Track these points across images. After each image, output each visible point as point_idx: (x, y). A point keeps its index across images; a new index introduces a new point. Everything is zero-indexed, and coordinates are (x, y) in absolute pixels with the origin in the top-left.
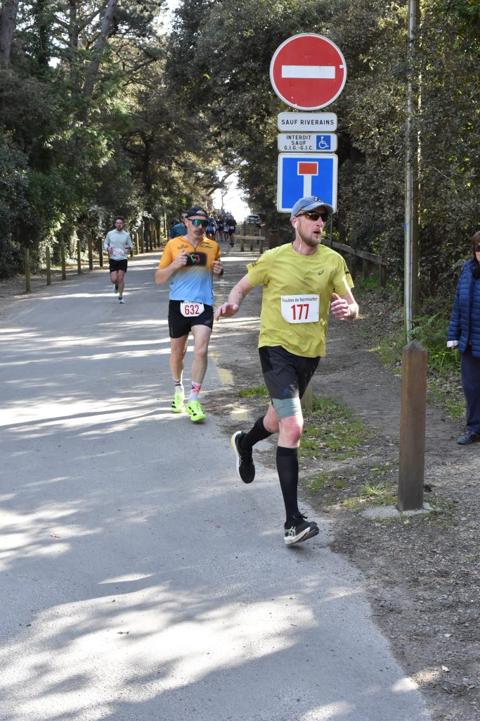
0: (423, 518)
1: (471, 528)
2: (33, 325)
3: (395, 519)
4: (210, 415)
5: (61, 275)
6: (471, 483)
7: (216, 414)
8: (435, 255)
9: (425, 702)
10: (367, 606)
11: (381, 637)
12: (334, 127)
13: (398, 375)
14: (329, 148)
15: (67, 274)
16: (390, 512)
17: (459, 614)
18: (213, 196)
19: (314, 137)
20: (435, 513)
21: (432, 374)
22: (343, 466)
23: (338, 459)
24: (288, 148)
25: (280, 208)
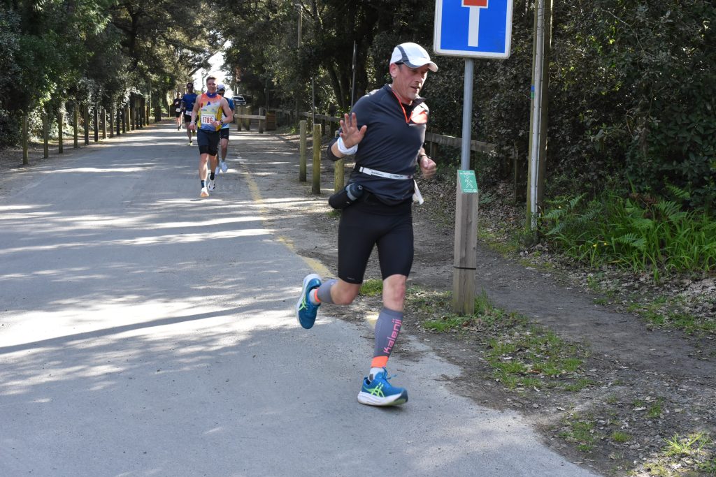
2: (45, 201)
5: (58, 148)
13: (531, 268)
15: (64, 148)
18: (193, 76)
21: (577, 268)
22: (588, 403)
23: (569, 390)
25: (437, 48)
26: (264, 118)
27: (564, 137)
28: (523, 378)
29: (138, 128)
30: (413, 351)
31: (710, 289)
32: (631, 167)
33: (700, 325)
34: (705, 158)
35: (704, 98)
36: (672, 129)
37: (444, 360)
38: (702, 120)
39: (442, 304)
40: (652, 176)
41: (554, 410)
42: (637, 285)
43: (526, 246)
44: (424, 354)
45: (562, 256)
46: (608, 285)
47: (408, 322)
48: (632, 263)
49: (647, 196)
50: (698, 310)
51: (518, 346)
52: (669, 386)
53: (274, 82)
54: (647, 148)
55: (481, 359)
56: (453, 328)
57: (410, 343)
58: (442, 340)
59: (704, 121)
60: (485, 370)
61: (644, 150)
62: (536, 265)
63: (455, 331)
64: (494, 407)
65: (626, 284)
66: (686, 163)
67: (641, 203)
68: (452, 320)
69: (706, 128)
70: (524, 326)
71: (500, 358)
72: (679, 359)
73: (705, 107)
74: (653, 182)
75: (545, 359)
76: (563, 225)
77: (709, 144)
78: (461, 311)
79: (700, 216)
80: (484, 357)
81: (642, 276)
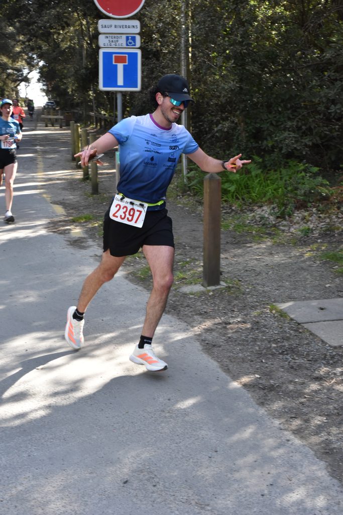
0: (221, 291)
1: (254, 295)
3: (203, 292)
4: (56, 234)
6: (247, 269)
7: (61, 233)
8: (201, 122)
9: (250, 395)
10: (198, 344)
11: (212, 361)
12: (138, 30)
13: (180, 205)
14: (135, 45)
16: (198, 288)
17: (258, 346)
18: (19, 87)
19: (124, 37)
20: (229, 287)
24: (106, 45)
25: (101, 87)
26: (62, 117)
27: (205, 128)
30: (87, 245)
36: (259, 123)
38: (275, 117)
40: (248, 150)
42: (230, 211)
43: (182, 193)
44: (92, 246)
45: (199, 198)
47: (92, 233)
53: (69, 92)
54: (245, 134)
57: (88, 242)
61: (244, 135)
62: (184, 203)
65: (225, 211)
66: (265, 142)
69: (277, 122)
73: (278, 109)
76: (198, 180)
81: (233, 207)
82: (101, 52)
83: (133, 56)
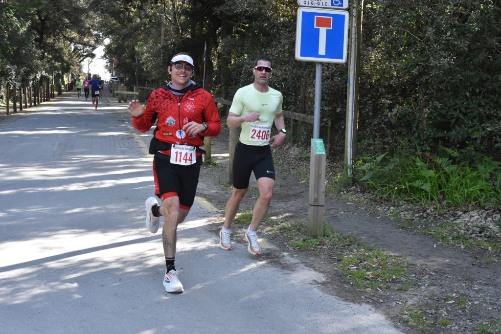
13: (350, 203)
14: (341, 6)
18: (82, 63)
21: (382, 203)
22: (415, 298)
23: (401, 290)
24: (307, 3)
25: (298, 56)
28: (367, 281)
29: (47, 100)
30: (288, 263)
31: (476, 217)
32: (416, 134)
33: (474, 243)
34: (466, 129)
35: (465, 88)
36: (444, 109)
37: (311, 269)
38: (463, 103)
39: (299, 230)
40: (431, 140)
41: (394, 304)
42: (425, 215)
43: (345, 188)
44: (297, 265)
45: (370, 195)
46: (405, 215)
47: (279, 243)
48: (421, 200)
49: (427, 154)
50: (470, 232)
51: (358, 259)
52: (466, 286)
53: (144, 69)
54: (427, 121)
55: (336, 268)
56: (311, 246)
57: (285, 258)
58: (305, 255)
59: (465, 103)
60: (340, 276)
61: (425, 123)
62: (353, 201)
63: (312, 249)
64: (354, 302)
65: (417, 215)
66: (454, 132)
67: (424, 159)
68: (309, 241)
69: (466, 109)
70: (358, 245)
71: (349, 268)
72: (467, 267)
73: (465, 94)
74: (431, 145)
75: (379, 268)
76: (371, 174)
77: (469, 119)
78: (315, 235)
79: (464, 168)
80: (337, 267)
81: (428, 209)
82: (300, 11)
83: (339, 19)
